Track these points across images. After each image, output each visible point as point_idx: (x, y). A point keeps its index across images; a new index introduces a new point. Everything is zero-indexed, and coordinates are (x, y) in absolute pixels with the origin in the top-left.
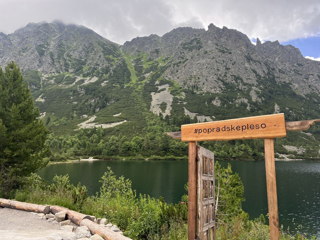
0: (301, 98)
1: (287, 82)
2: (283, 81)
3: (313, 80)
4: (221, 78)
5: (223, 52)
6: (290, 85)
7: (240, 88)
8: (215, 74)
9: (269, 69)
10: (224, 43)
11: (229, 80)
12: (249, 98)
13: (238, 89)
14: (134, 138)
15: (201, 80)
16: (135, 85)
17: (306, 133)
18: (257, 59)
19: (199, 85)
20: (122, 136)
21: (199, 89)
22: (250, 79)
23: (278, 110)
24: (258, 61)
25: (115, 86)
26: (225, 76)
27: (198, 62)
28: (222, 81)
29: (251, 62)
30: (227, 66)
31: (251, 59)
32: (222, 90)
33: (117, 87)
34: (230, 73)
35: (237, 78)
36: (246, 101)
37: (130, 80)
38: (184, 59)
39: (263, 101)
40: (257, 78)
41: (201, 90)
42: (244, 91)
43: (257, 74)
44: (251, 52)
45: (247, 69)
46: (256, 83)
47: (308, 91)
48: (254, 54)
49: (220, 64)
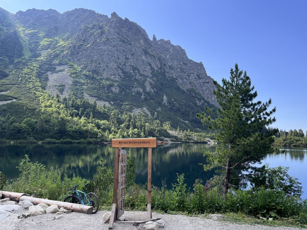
0: (184, 92)
1: (175, 77)
2: (171, 76)
3: (193, 78)
4: (120, 66)
5: (124, 42)
6: (176, 81)
7: (137, 78)
8: (115, 62)
9: (161, 65)
10: (125, 33)
11: (128, 69)
12: (144, 88)
13: (135, 79)
14: (25, 120)
15: (102, 65)
16: (28, 60)
17: (185, 121)
18: (153, 54)
19: (99, 70)
20: (10, 117)
21: (99, 74)
22: (146, 71)
23: (166, 101)
24: (153, 56)
25: (3, 60)
26: (125, 65)
27: (100, 47)
28: (122, 69)
29: (148, 56)
30: (127, 56)
31: (148, 53)
32: (121, 78)
33: (5, 60)
34: (129, 63)
35: (135, 69)
36: (141, 90)
37: (23, 55)
38: (85, 42)
39: (155, 92)
40: (151, 70)
41: (101, 75)
42: (140, 81)
43: (152, 67)
44: (148, 47)
45: (144, 62)
46: (150, 75)
47: (189, 87)
48: (150, 49)
49: (121, 53)
